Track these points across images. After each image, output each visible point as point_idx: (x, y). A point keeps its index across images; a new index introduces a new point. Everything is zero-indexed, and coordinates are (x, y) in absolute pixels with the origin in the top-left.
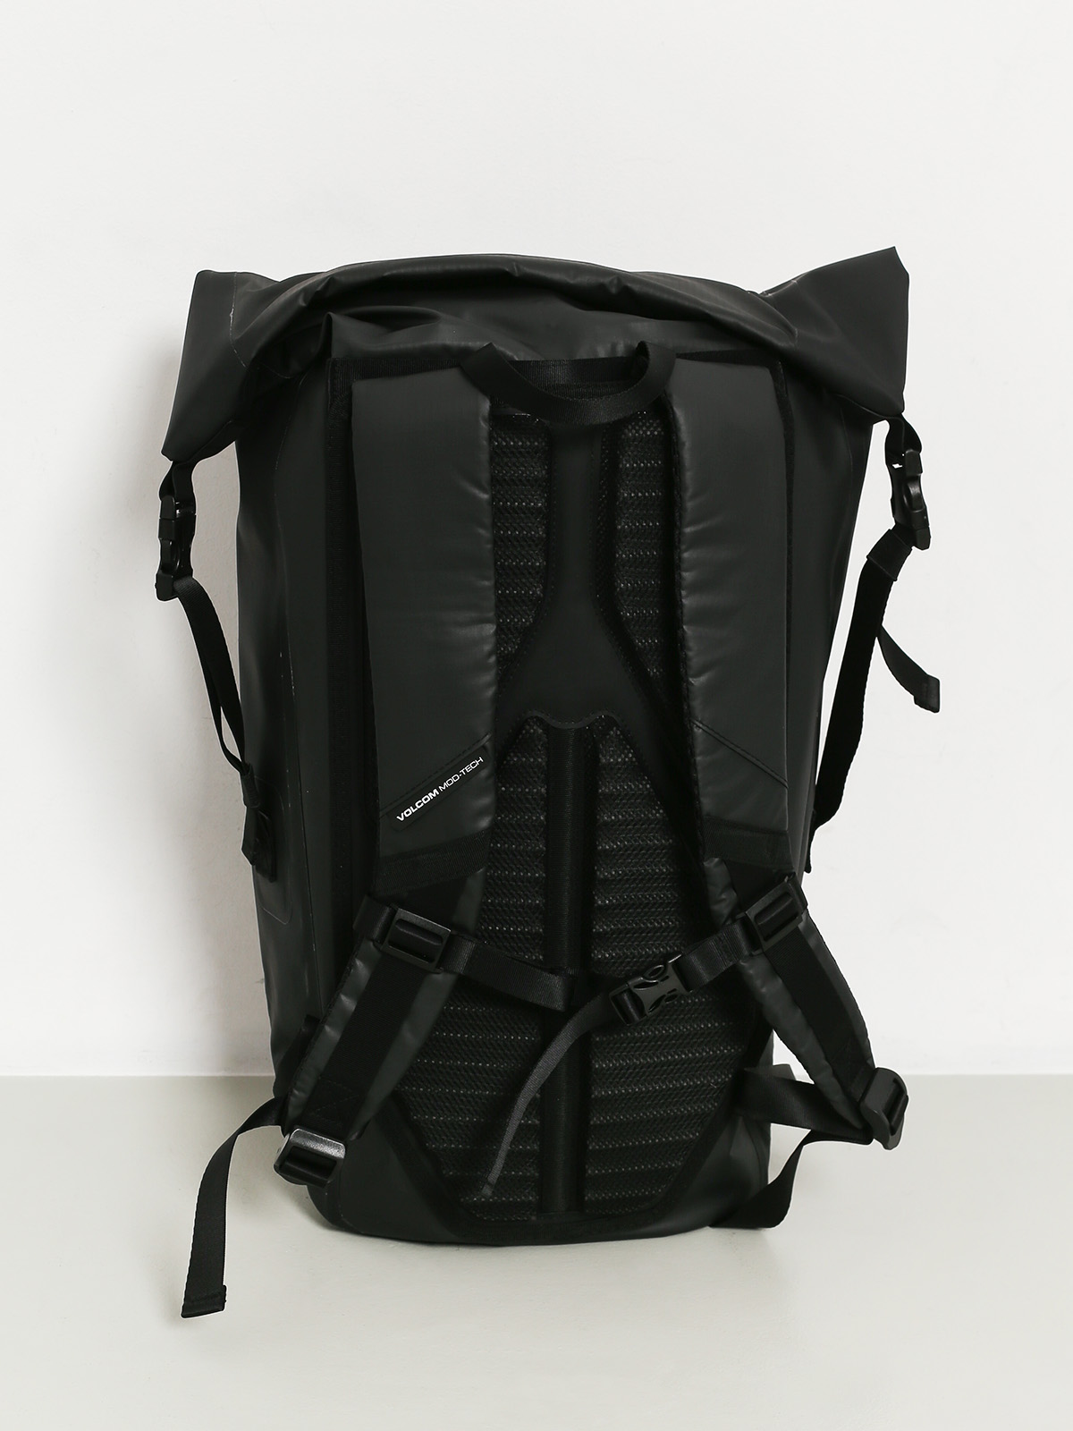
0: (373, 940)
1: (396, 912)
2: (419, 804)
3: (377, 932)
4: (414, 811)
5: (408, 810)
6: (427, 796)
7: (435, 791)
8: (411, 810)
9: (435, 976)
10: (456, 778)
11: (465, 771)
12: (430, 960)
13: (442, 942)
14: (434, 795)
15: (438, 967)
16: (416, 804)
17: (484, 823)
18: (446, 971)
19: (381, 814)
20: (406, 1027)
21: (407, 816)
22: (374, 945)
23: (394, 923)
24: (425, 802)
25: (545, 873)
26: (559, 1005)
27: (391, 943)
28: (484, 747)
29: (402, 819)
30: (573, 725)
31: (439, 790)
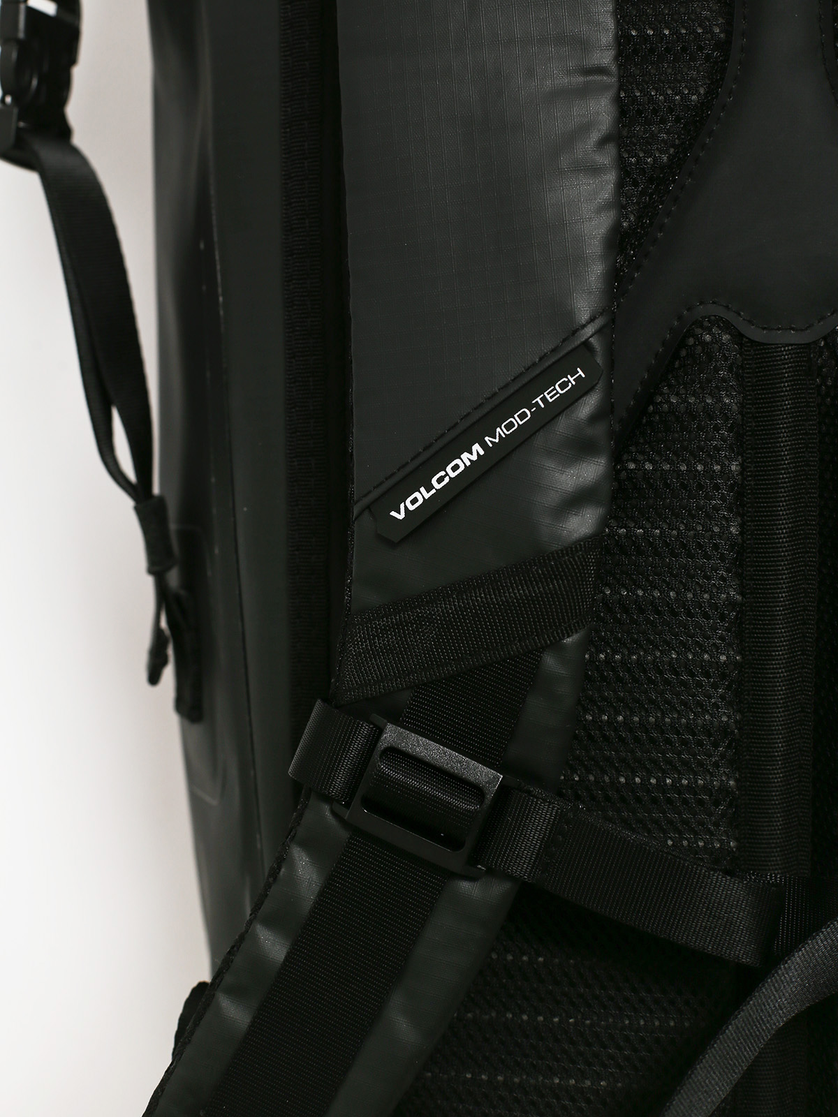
0: (328, 799)
1: (381, 731)
2: (440, 480)
3: (339, 781)
4: (427, 496)
5: (416, 494)
6: (457, 461)
7: (476, 448)
8: (422, 495)
9: (465, 886)
10: (522, 416)
11: (544, 399)
12: (453, 843)
13: (481, 802)
14: (474, 457)
15: (473, 860)
16: (434, 481)
17: (582, 524)
18: (491, 872)
19: (356, 511)
20: (397, 1000)
21: (411, 508)
22: (333, 813)
23: (376, 756)
24: (453, 475)
25: (739, 653)
26: (742, 951)
27: (367, 802)
28: (586, 344)
29: (401, 516)
30: (793, 337)
31: (484, 445)
